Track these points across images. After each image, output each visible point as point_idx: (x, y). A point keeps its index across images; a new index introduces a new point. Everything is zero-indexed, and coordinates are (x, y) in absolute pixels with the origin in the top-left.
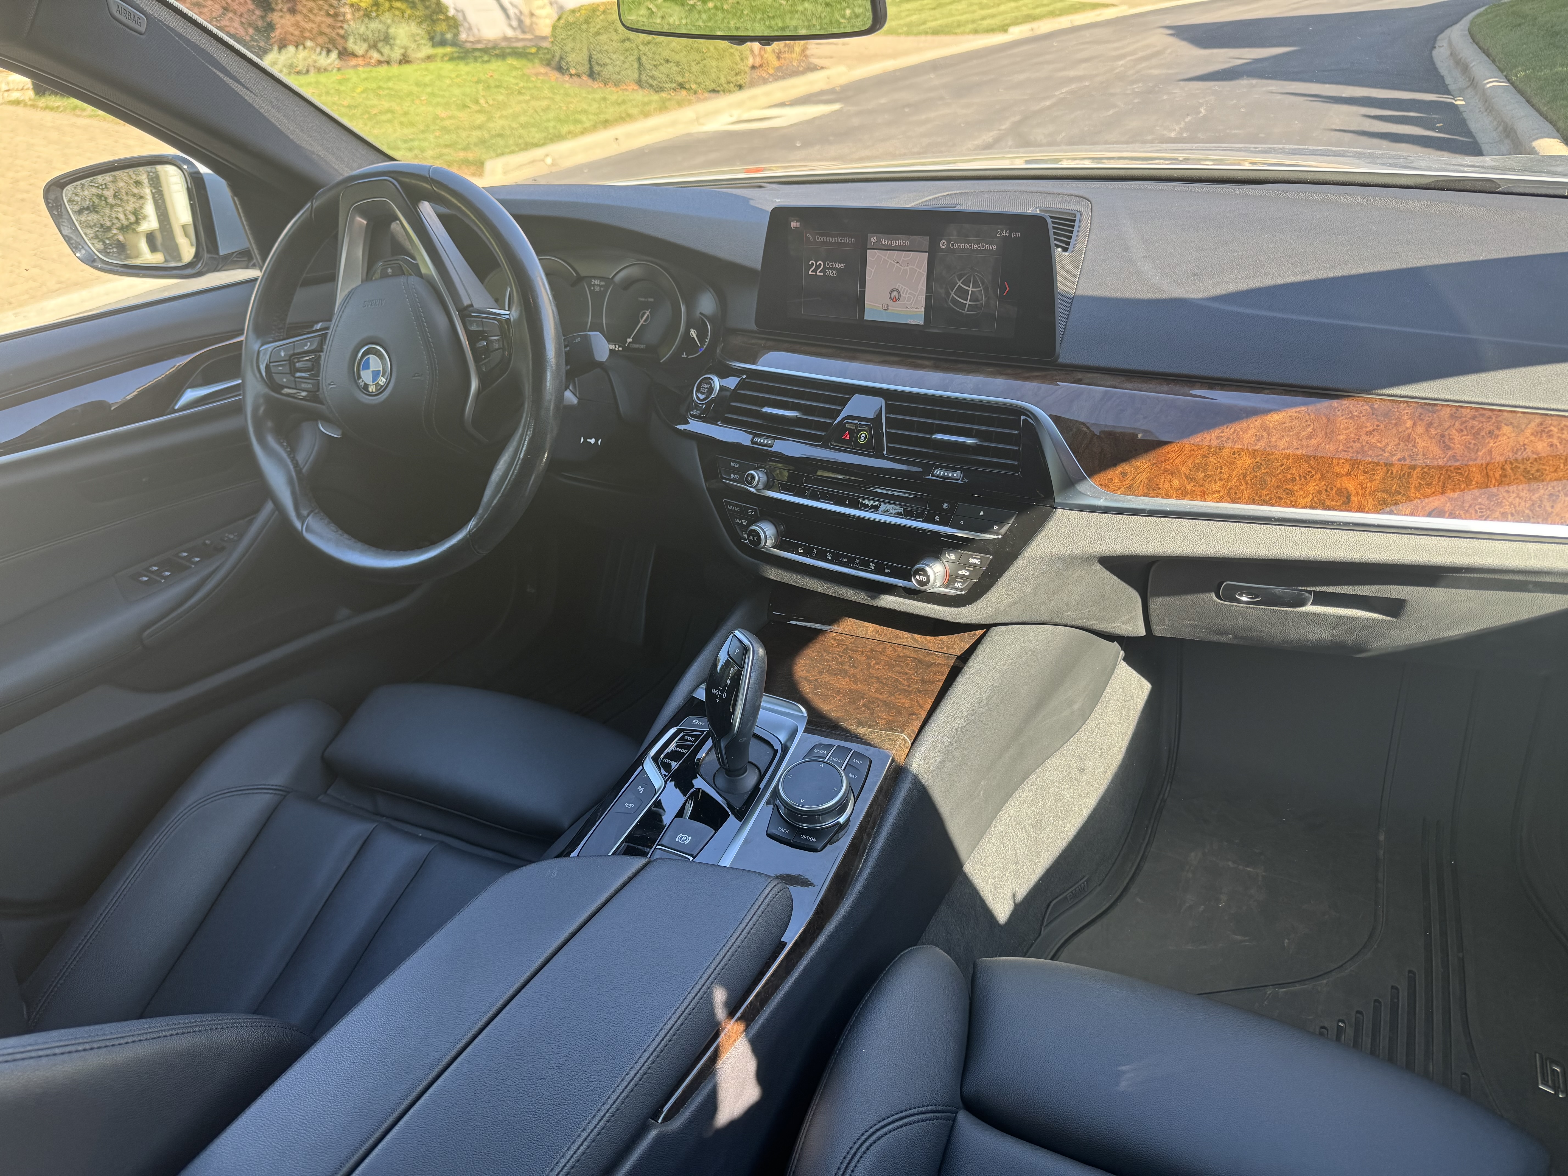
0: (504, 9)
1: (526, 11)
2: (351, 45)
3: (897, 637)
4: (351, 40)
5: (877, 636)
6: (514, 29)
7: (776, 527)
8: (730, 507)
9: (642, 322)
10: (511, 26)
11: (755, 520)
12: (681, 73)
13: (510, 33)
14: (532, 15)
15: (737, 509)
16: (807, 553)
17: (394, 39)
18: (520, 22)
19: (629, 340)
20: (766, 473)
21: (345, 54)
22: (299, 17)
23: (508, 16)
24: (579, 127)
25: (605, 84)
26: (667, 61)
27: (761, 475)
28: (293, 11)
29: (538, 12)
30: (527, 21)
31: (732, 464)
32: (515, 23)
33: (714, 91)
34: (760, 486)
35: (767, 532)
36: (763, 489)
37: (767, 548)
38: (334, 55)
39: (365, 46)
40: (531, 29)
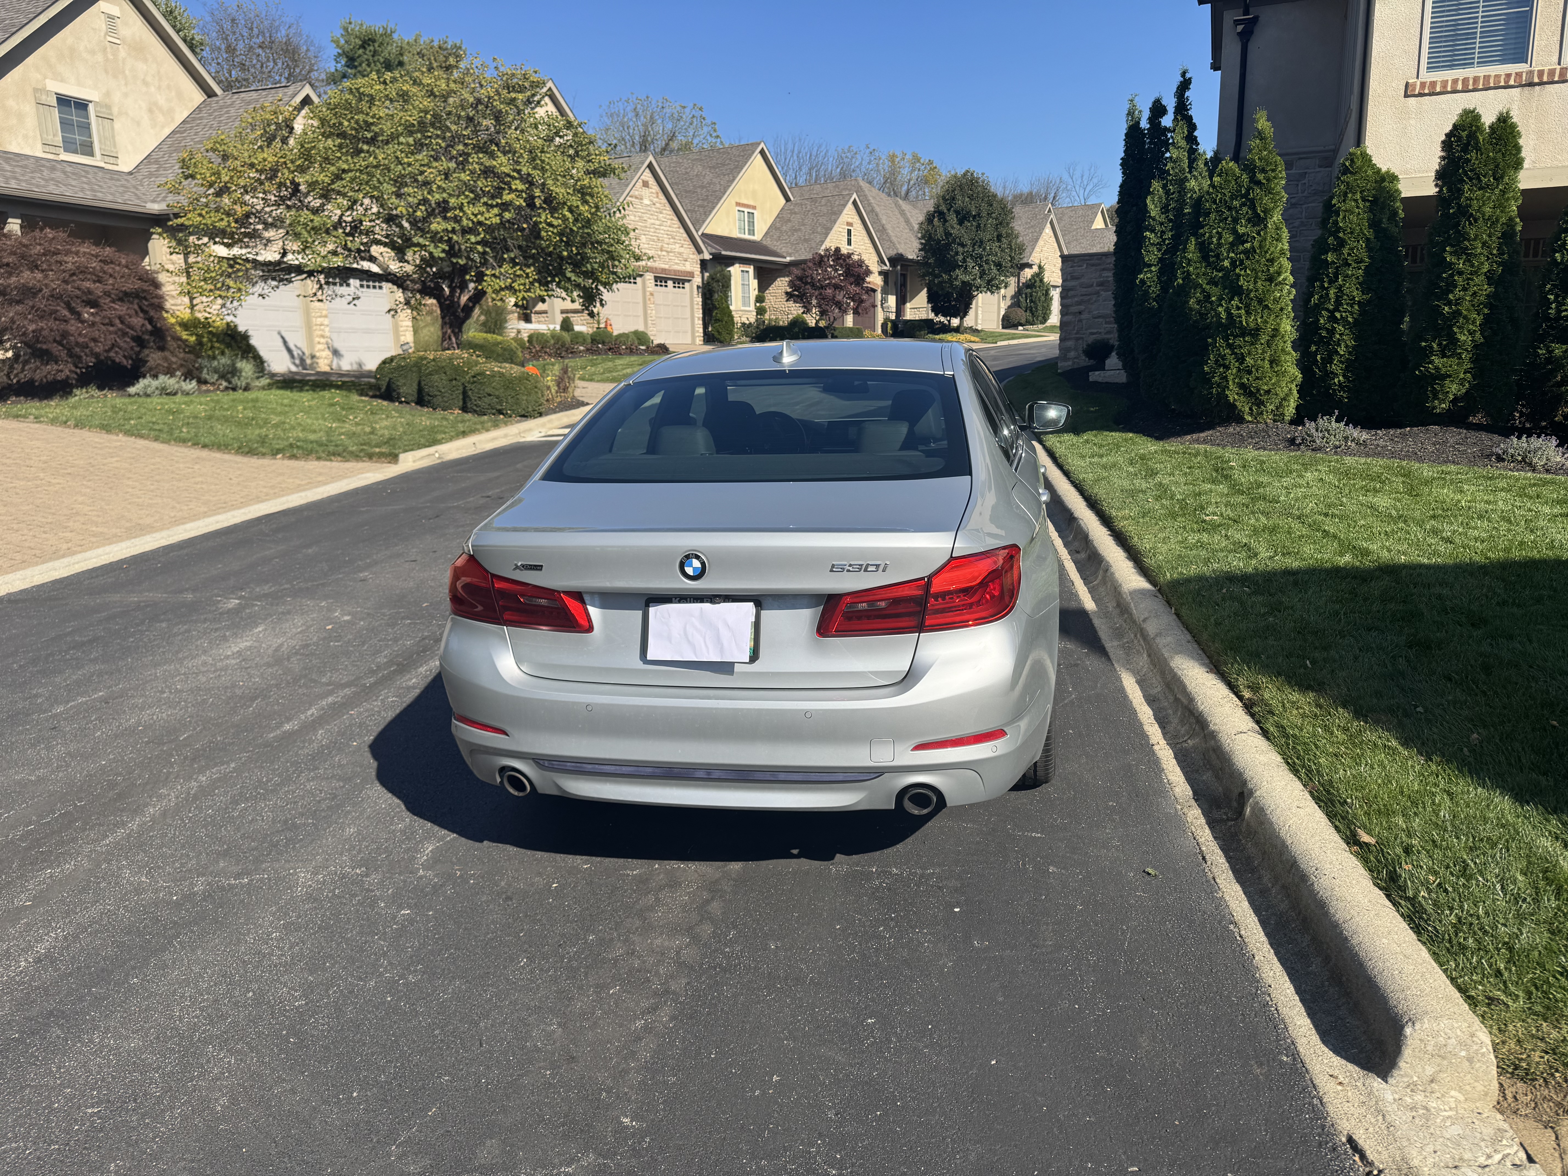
0: (289, 350)
1: (307, 353)
2: (205, 375)
4: (205, 371)
6: (297, 366)
10: (294, 364)
12: (500, 403)
13: (294, 369)
14: (313, 357)
17: (241, 372)
18: (302, 360)
21: (201, 382)
22: (167, 353)
23: (292, 356)
24: (447, 436)
25: (434, 409)
26: (490, 395)
28: (162, 349)
29: (318, 354)
30: (308, 361)
32: (297, 362)
33: (523, 416)
38: (194, 383)
39: (216, 376)
40: (312, 366)
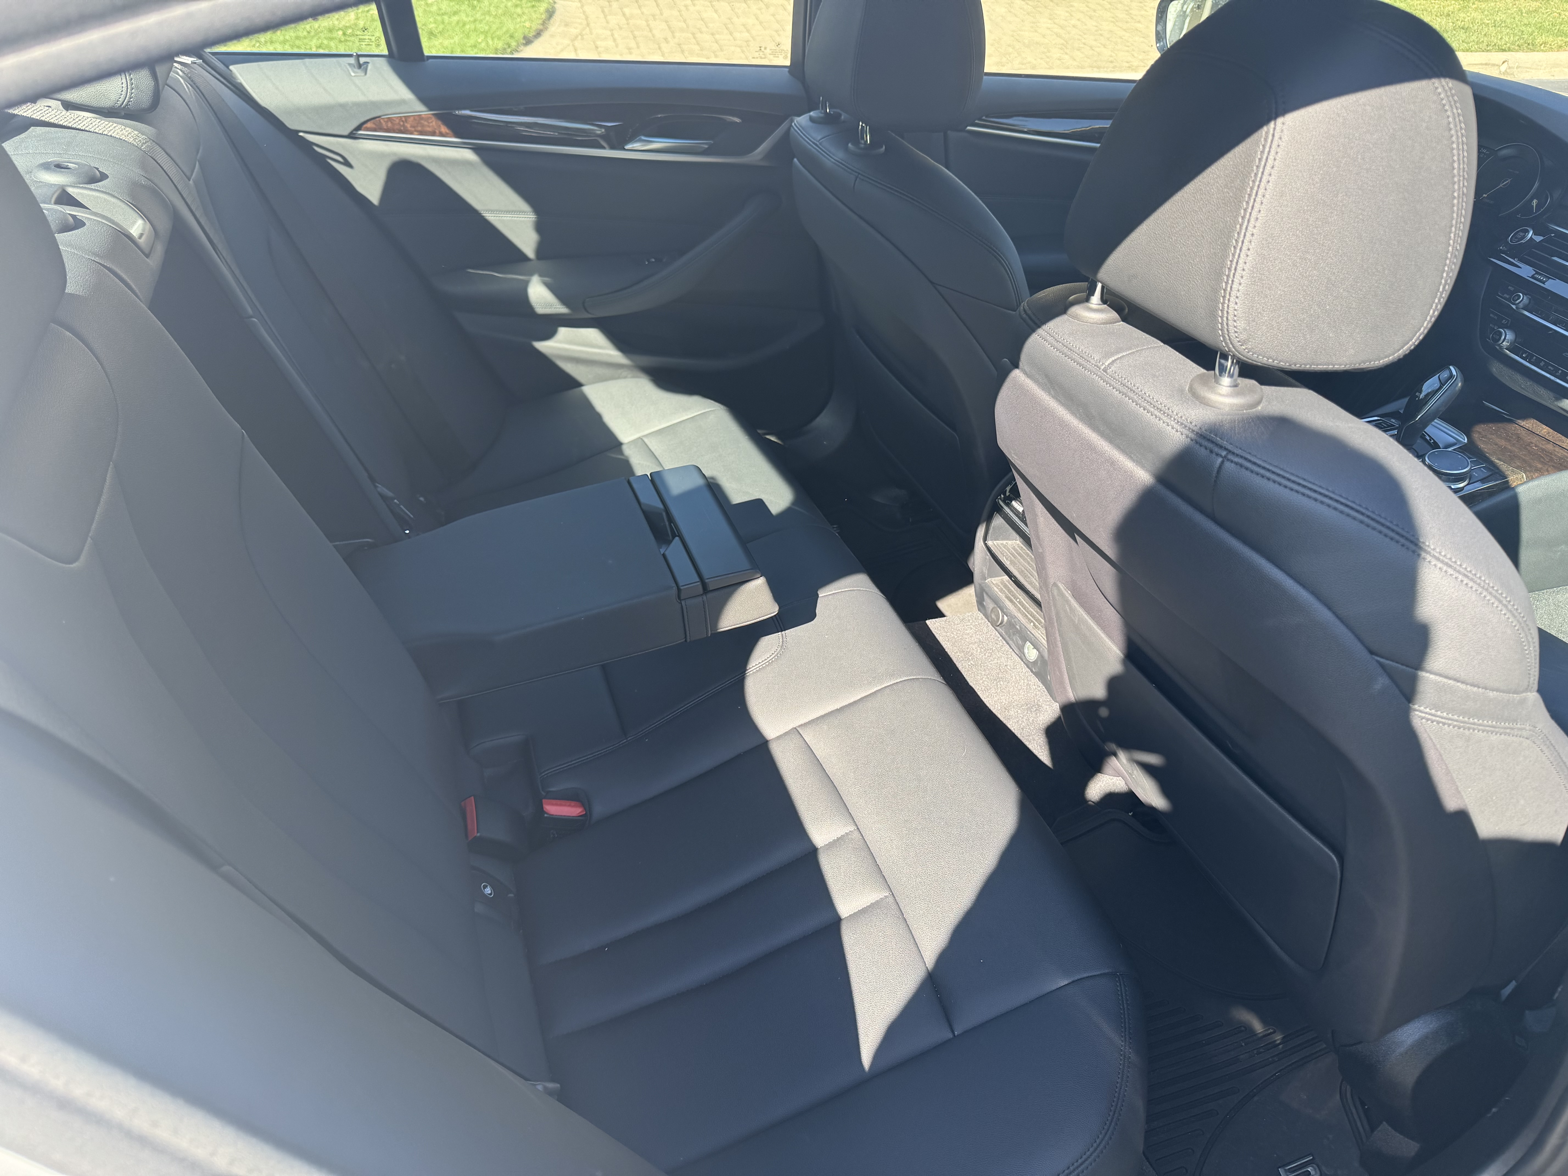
3: (1560, 441)
5: (1547, 435)
7: (1516, 338)
8: (1491, 315)
9: (1501, 185)
11: (1505, 327)
15: (1496, 317)
16: (1528, 358)
19: (1484, 195)
20: (1530, 299)
27: (1525, 298)
31: (1510, 287)
34: (1521, 305)
35: (1508, 337)
36: (1522, 309)
37: (1501, 347)
